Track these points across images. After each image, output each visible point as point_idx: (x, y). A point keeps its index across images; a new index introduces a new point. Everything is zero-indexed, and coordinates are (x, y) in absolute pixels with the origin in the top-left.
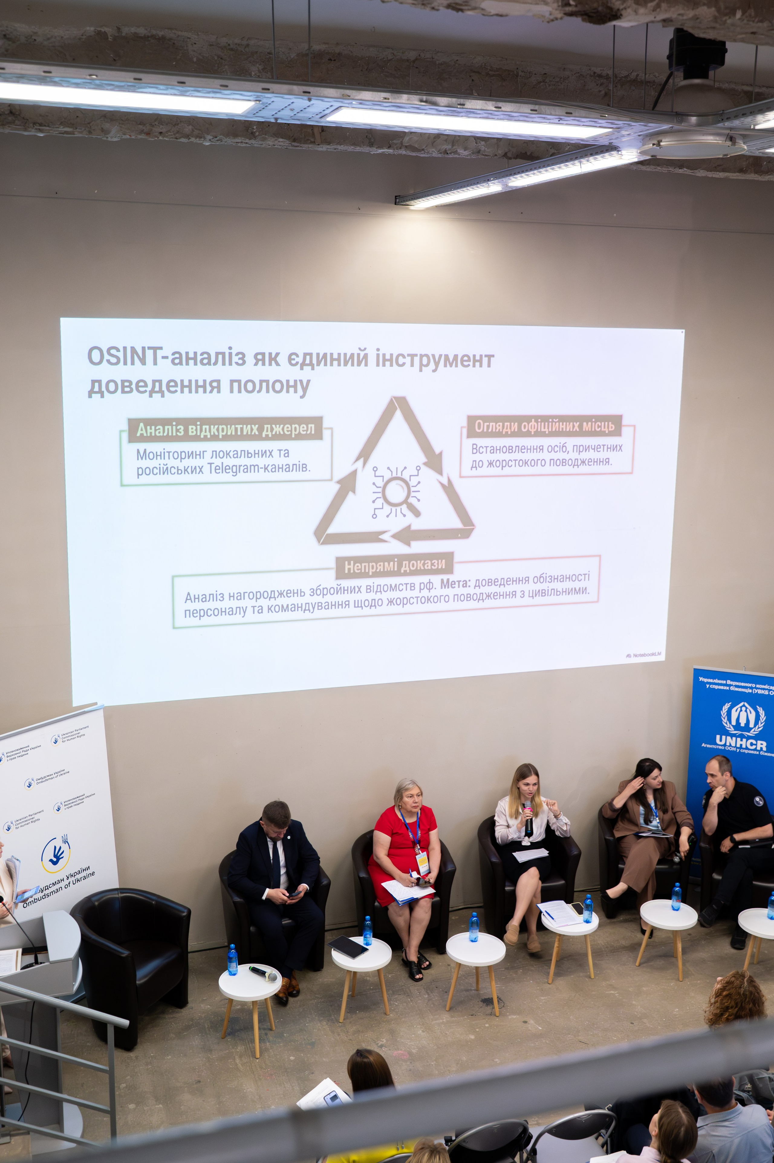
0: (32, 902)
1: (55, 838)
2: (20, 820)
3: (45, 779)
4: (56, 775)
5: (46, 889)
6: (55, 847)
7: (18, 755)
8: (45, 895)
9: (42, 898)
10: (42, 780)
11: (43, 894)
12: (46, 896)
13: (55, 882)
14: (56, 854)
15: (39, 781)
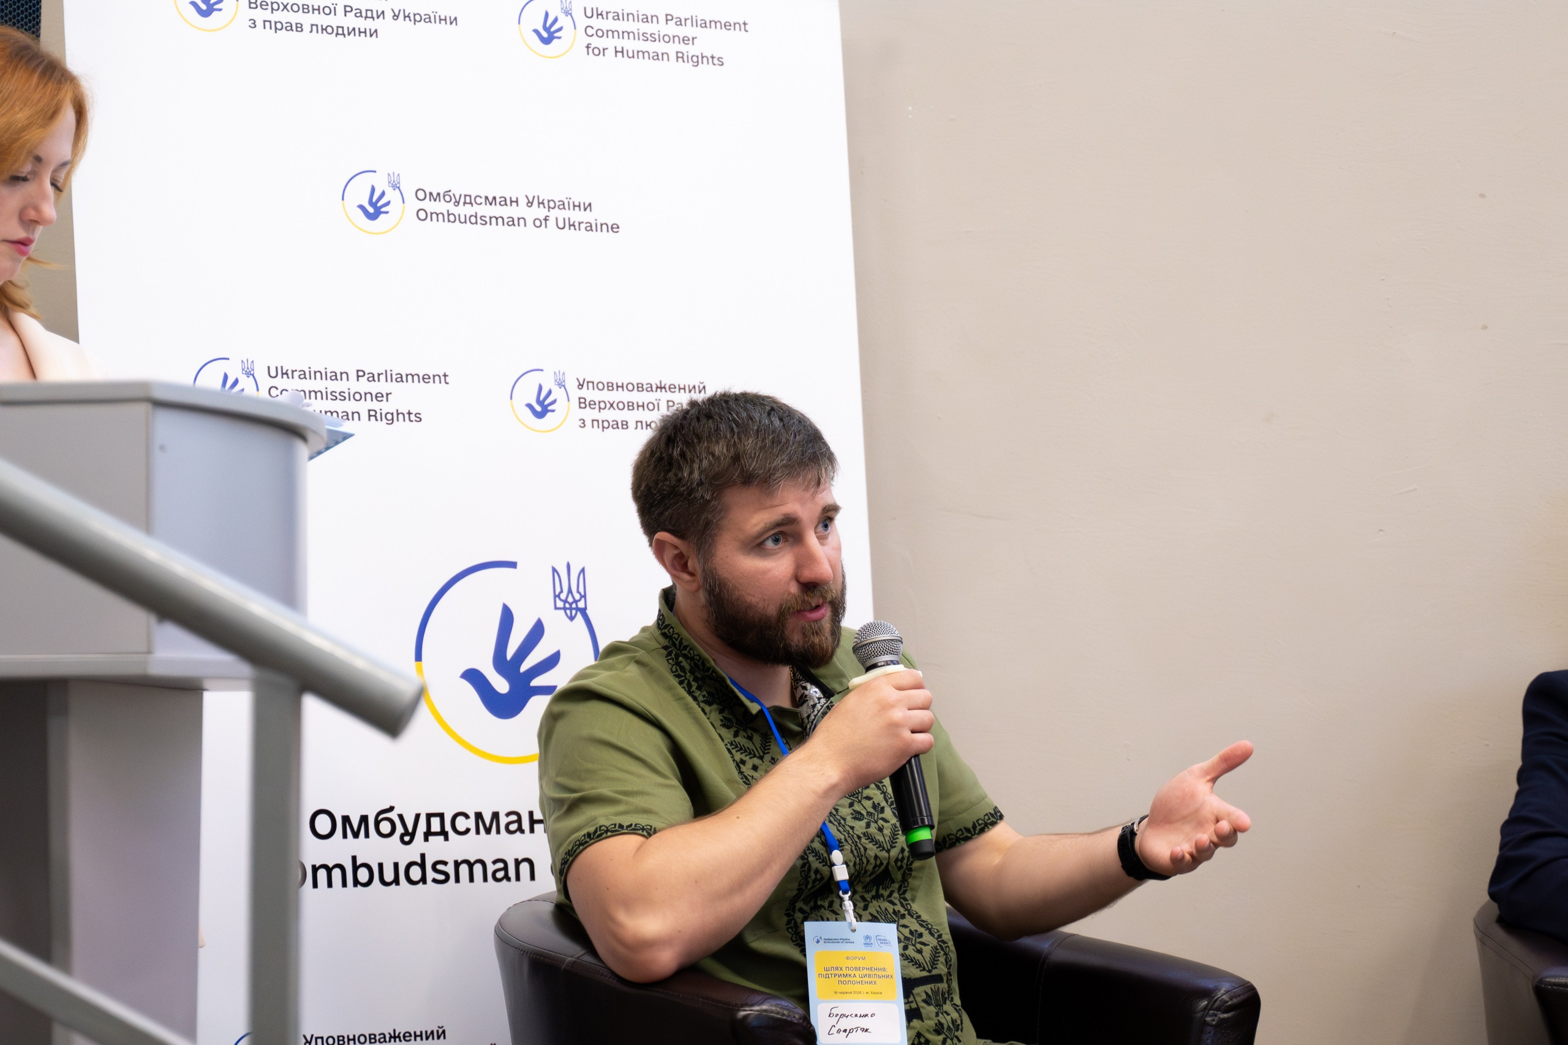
0: (336, 874)
1: (513, 565)
2: (303, 375)
3: (468, 210)
4: (541, 213)
5: (428, 834)
6: (507, 619)
7: (322, 20)
8: (422, 865)
9: (400, 876)
10: (451, 206)
11: (412, 853)
12: (430, 874)
13: (496, 816)
14: (510, 653)
15: (430, 206)
